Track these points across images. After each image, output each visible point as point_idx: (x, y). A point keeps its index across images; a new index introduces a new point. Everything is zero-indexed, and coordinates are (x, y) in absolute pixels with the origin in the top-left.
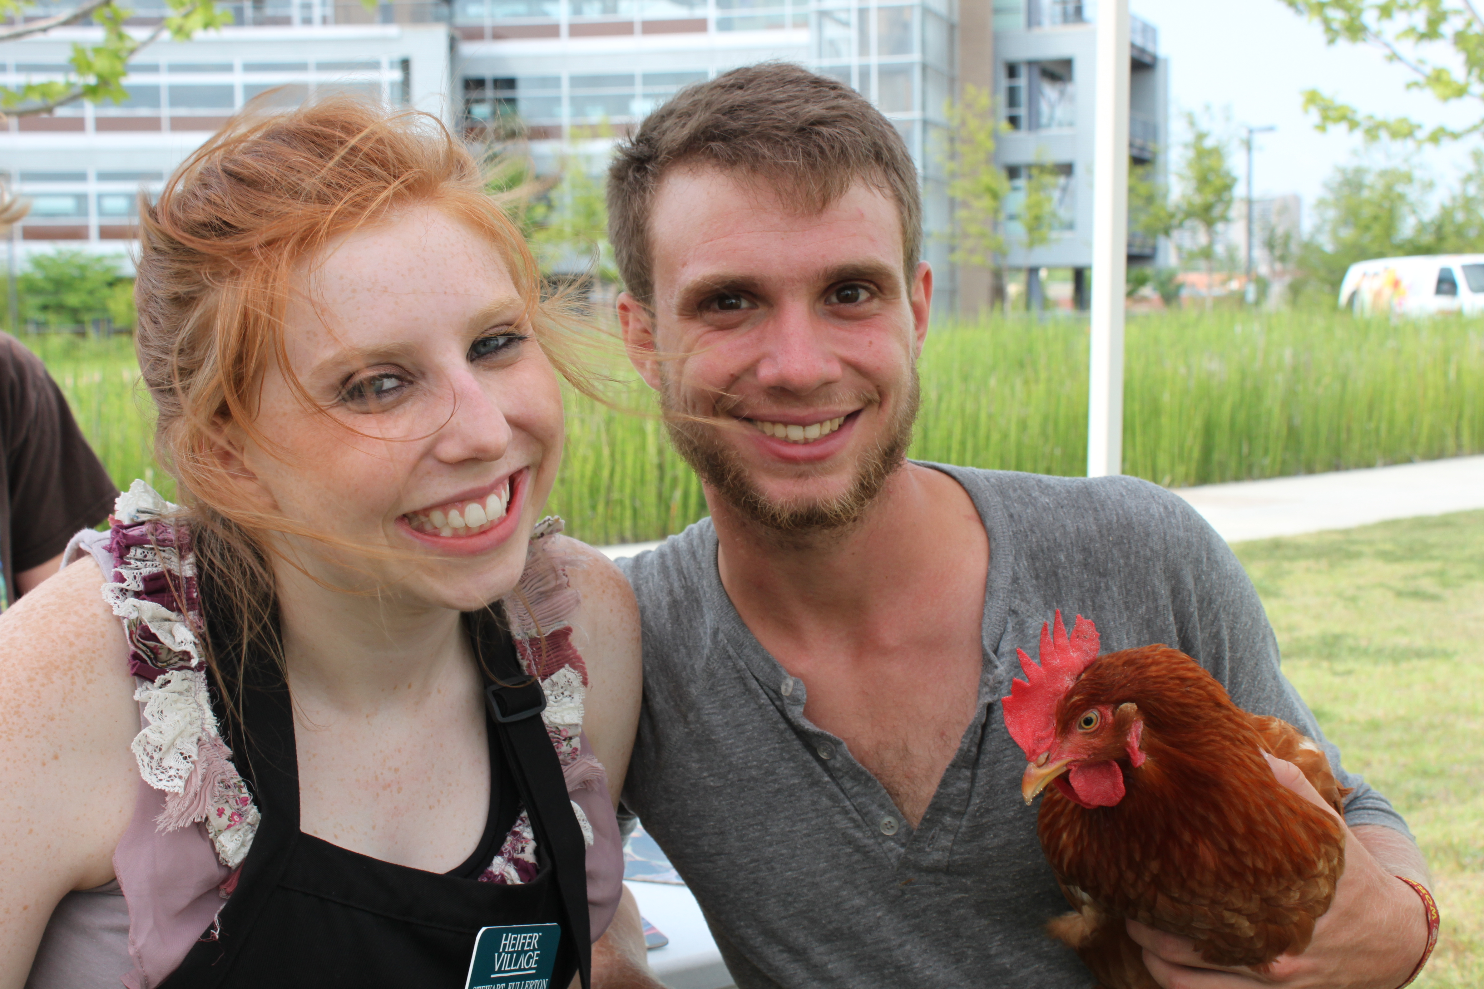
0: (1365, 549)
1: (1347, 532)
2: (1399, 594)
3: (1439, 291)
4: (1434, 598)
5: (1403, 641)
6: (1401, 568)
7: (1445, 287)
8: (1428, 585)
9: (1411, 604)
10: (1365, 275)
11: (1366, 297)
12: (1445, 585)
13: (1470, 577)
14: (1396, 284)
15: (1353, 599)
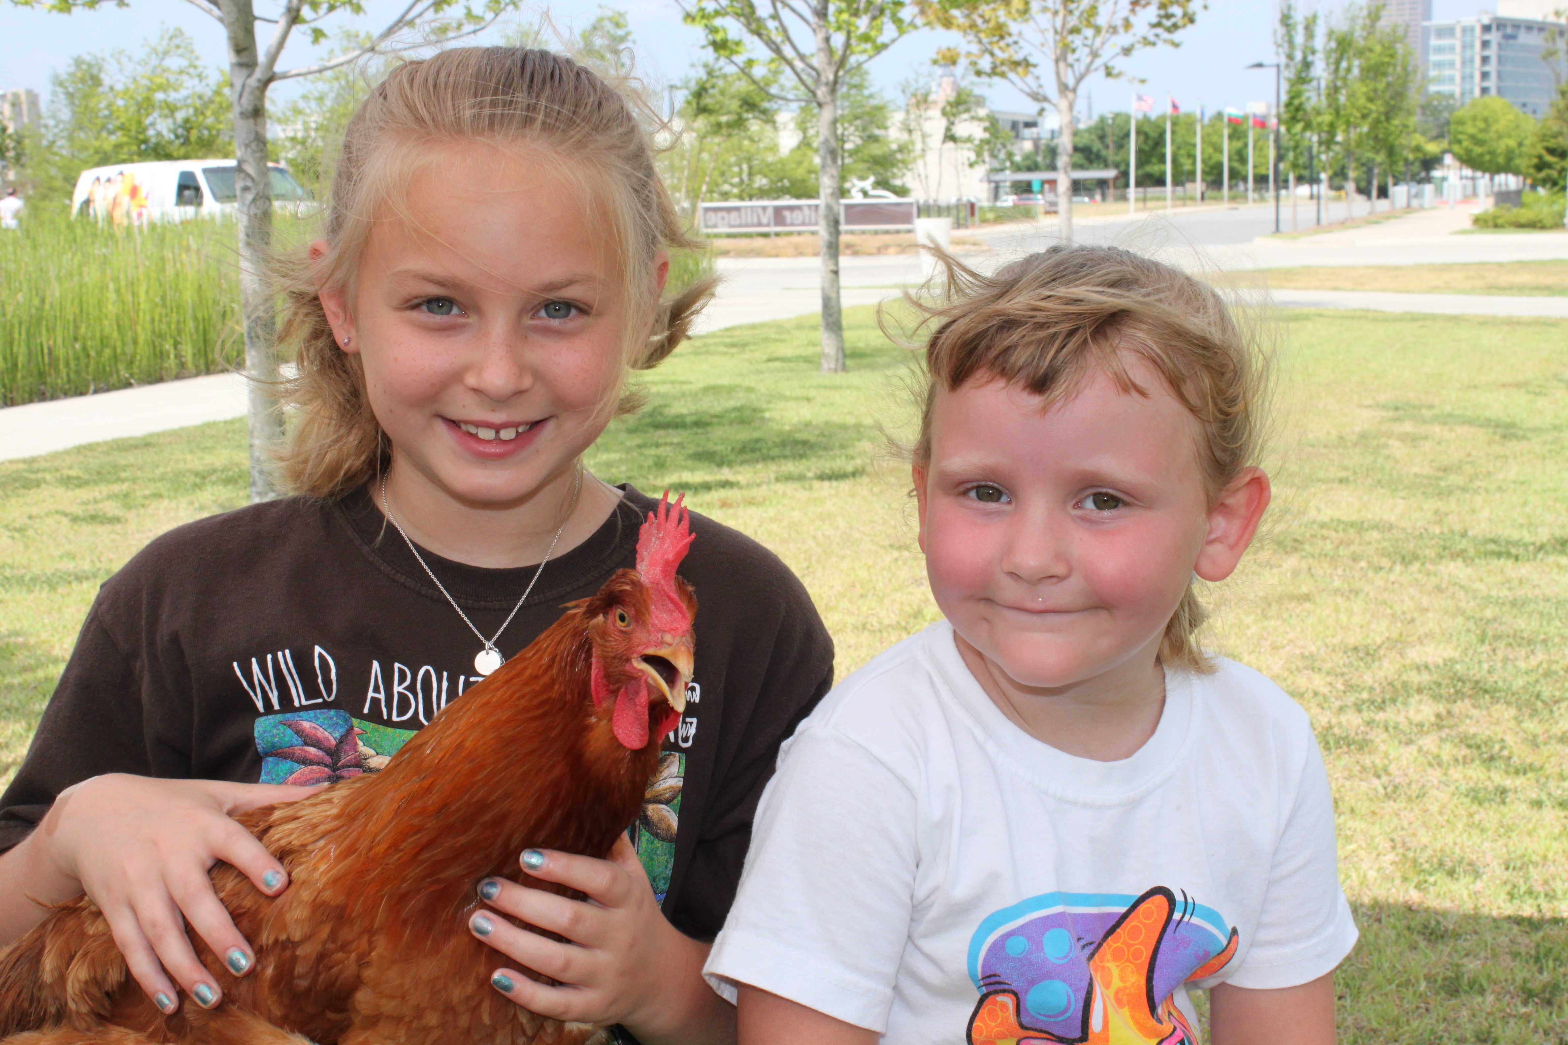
0: (48, 477)
1: (32, 460)
2: (75, 519)
3: (181, 199)
4: (116, 520)
5: (68, 565)
6: (83, 494)
7: (187, 193)
8: (111, 508)
9: (86, 529)
10: (98, 179)
11: (99, 208)
12: (128, 507)
13: (158, 496)
14: (134, 192)
15: (22, 530)
